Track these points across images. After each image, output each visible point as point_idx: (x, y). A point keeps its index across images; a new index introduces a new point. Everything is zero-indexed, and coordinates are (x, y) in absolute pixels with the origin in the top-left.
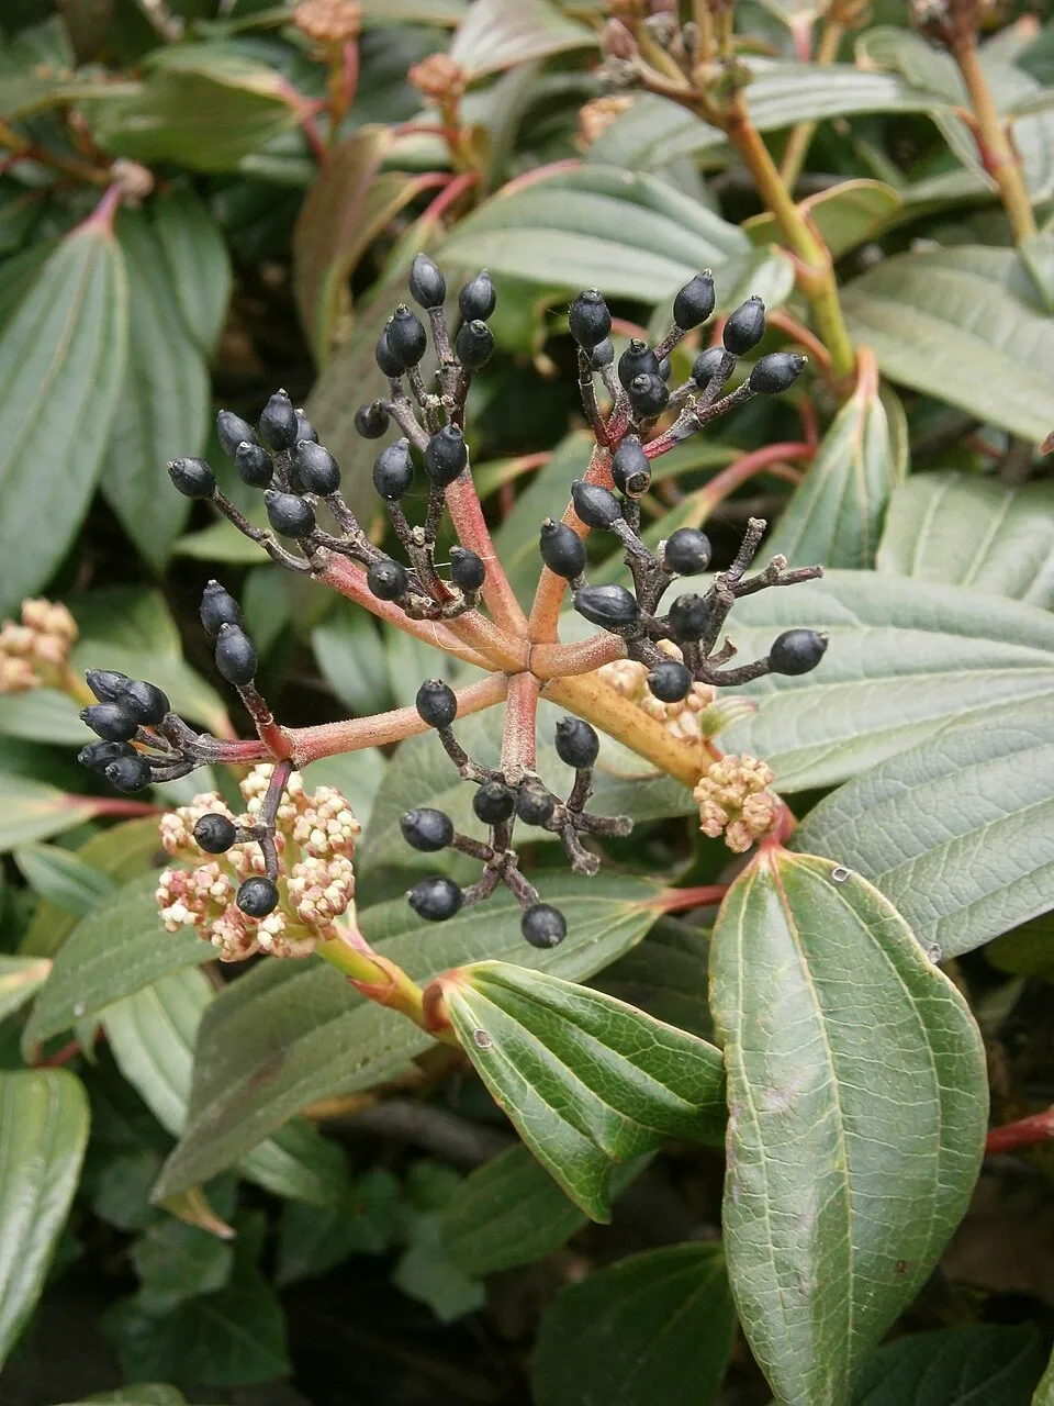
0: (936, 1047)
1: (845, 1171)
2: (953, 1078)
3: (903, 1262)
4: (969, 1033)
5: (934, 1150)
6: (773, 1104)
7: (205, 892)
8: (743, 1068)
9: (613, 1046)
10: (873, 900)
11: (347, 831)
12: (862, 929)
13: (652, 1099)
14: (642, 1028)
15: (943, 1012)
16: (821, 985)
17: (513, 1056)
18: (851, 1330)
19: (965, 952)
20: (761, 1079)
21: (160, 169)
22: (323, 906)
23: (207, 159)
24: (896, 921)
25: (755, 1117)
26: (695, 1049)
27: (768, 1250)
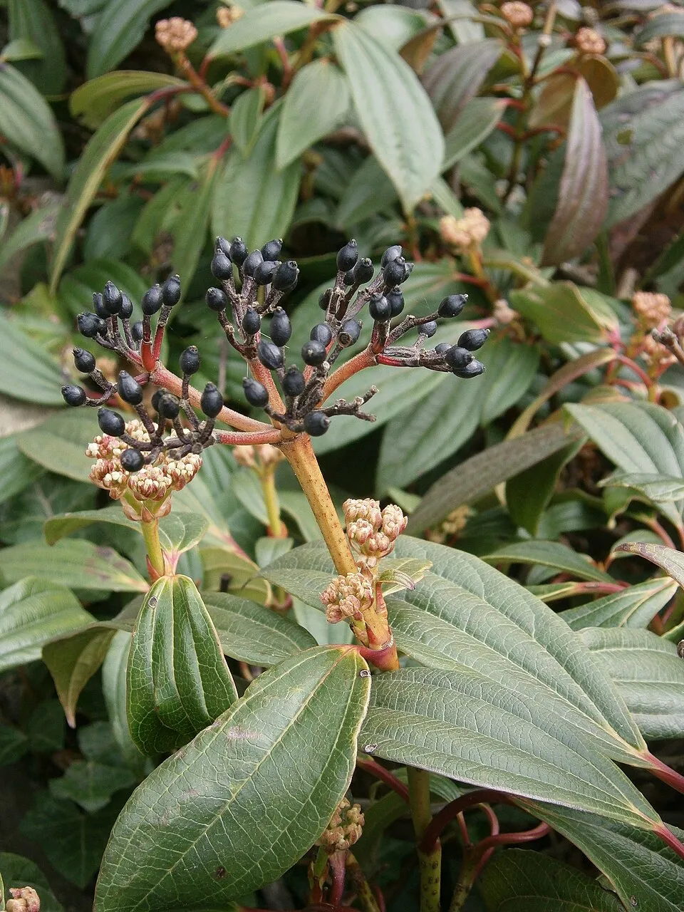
0: (324, 778)
1: (234, 796)
2: (318, 799)
3: (224, 871)
4: (343, 783)
5: (283, 829)
6: (232, 734)
7: (111, 448)
8: (237, 710)
9: (199, 653)
10: (364, 693)
11: (184, 472)
12: (347, 701)
13: (194, 693)
14: (215, 655)
15: (340, 764)
16: (307, 710)
17: (158, 621)
18: (170, 871)
19: (384, 758)
20: (238, 719)
21: (525, 320)
22: (140, 484)
23: (549, 332)
24: (362, 709)
25: (219, 732)
26: (228, 685)
27: (164, 789)
